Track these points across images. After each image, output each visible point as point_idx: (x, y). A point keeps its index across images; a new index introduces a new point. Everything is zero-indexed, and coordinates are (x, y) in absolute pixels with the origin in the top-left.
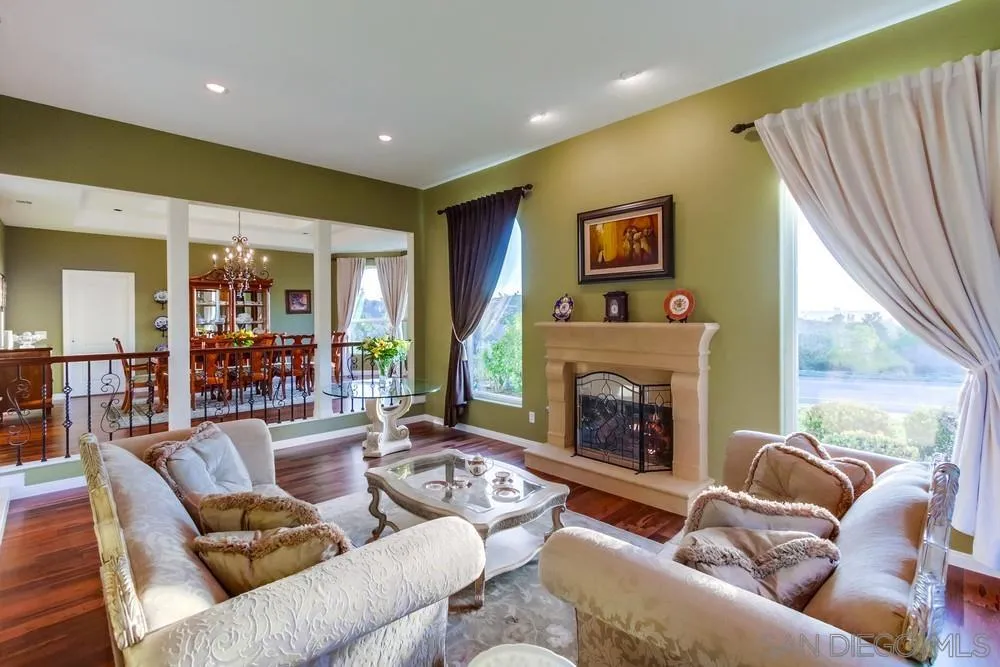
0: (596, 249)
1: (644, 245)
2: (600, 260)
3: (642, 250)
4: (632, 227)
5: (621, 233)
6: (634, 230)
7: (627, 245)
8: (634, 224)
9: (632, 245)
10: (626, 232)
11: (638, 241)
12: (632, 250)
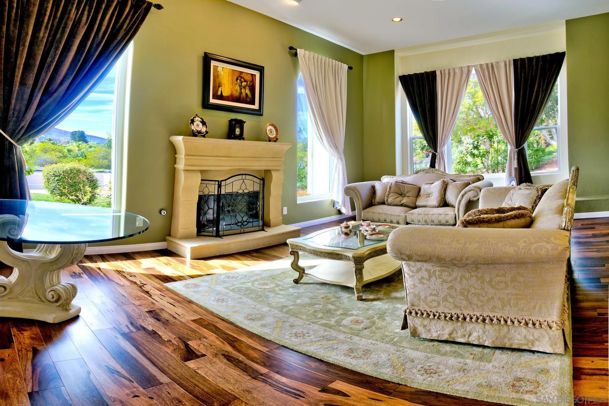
0: (217, 86)
1: (248, 91)
2: (219, 93)
3: (247, 94)
4: (242, 77)
5: (235, 79)
6: (242, 80)
7: (237, 87)
8: (243, 75)
9: (241, 89)
10: (237, 79)
11: (244, 87)
12: (241, 93)
